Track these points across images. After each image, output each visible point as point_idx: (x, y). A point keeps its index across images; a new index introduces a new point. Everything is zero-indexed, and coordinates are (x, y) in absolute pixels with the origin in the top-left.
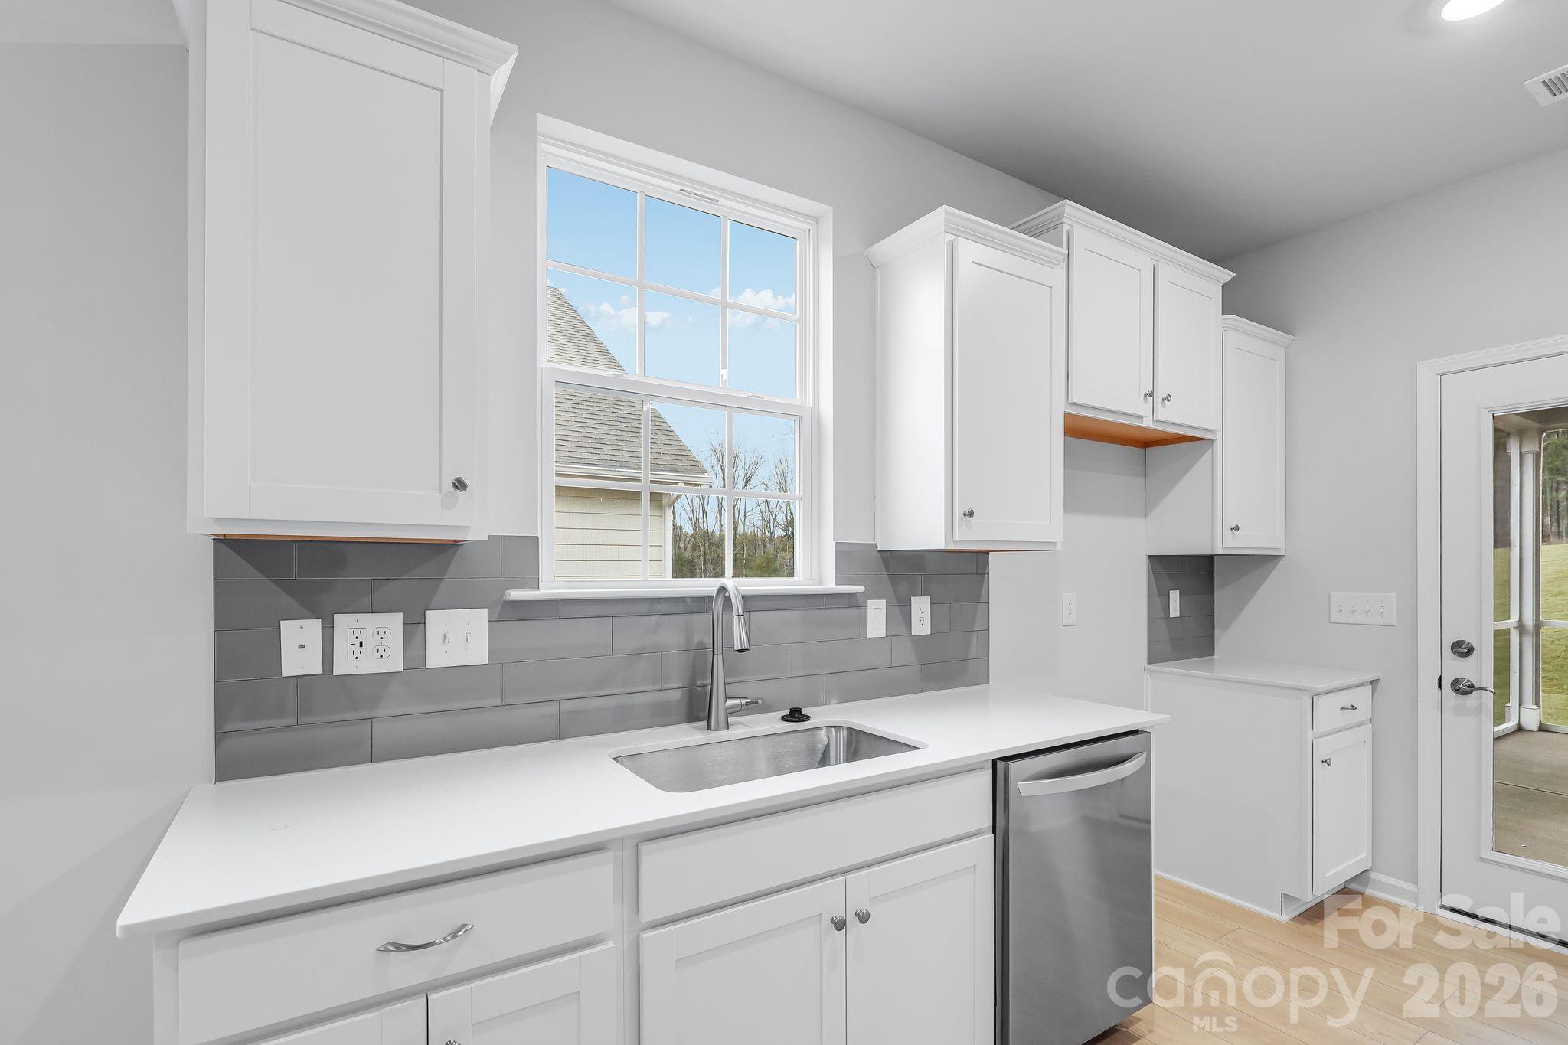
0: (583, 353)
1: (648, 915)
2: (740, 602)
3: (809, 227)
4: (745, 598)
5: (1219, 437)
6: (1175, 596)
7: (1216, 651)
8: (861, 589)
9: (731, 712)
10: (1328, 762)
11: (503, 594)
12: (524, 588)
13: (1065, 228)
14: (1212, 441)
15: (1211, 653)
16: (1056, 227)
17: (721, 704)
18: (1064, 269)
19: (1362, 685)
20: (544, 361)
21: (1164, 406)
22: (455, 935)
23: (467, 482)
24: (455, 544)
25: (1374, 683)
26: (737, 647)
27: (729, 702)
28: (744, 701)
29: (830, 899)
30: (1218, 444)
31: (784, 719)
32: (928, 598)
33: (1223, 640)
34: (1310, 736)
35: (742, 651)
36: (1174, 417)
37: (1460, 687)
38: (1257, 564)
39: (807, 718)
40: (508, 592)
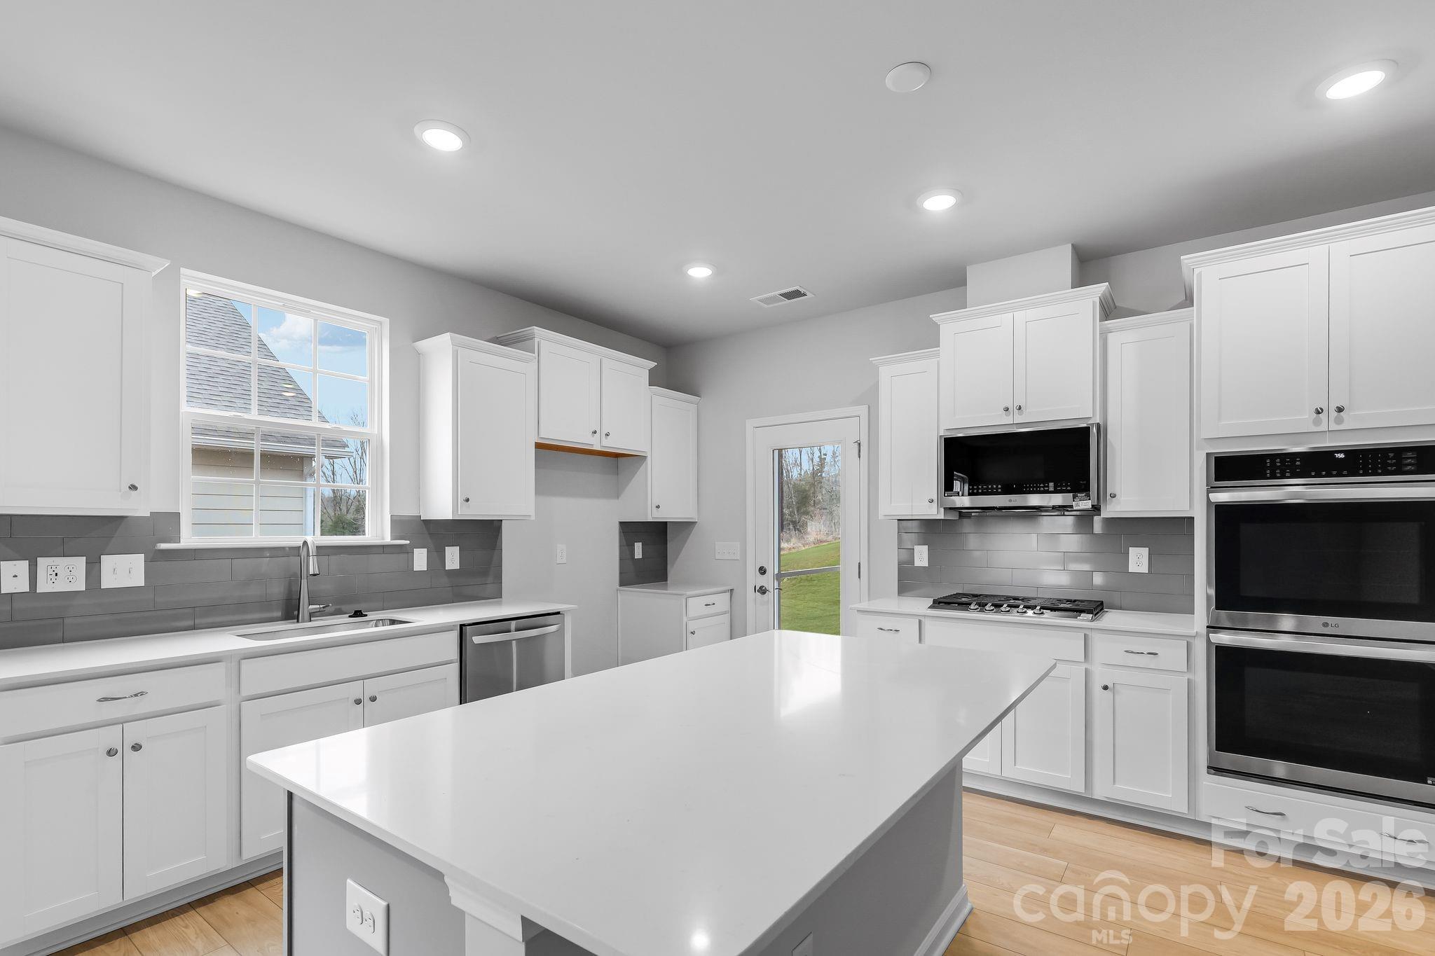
0: (221, 325)
1: (246, 692)
2: (315, 549)
3: (375, 326)
4: (318, 547)
5: (649, 455)
6: (638, 547)
7: (669, 578)
8: (408, 542)
9: (312, 615)
10: (693, 633)
11: (155, 546)
12: (169, 542)
13: (536, 340)
14: (645, 457)
15: (666, 580)
16: (532, 339)
17: (306, 608)
18: (536, 363)
19: (725, 592)
20: (185, 408)
21: (606, 438)
22: (136, 695)
23: (137, 485)
24: (121, 519)
25: (732, 590)
26: (311, 572)
27: (311, 607)
28: (321, 606)
29: (355, 690)
30: (649, 459)
31: (350, 617)
32: (458, 547)
33: (672, 572)
34: (685, 619)
35: (314, 575)
36: (614, 443)
37: (763, 591)
38: (687, 526)
39: (366, 615)
40: (158, 544)
